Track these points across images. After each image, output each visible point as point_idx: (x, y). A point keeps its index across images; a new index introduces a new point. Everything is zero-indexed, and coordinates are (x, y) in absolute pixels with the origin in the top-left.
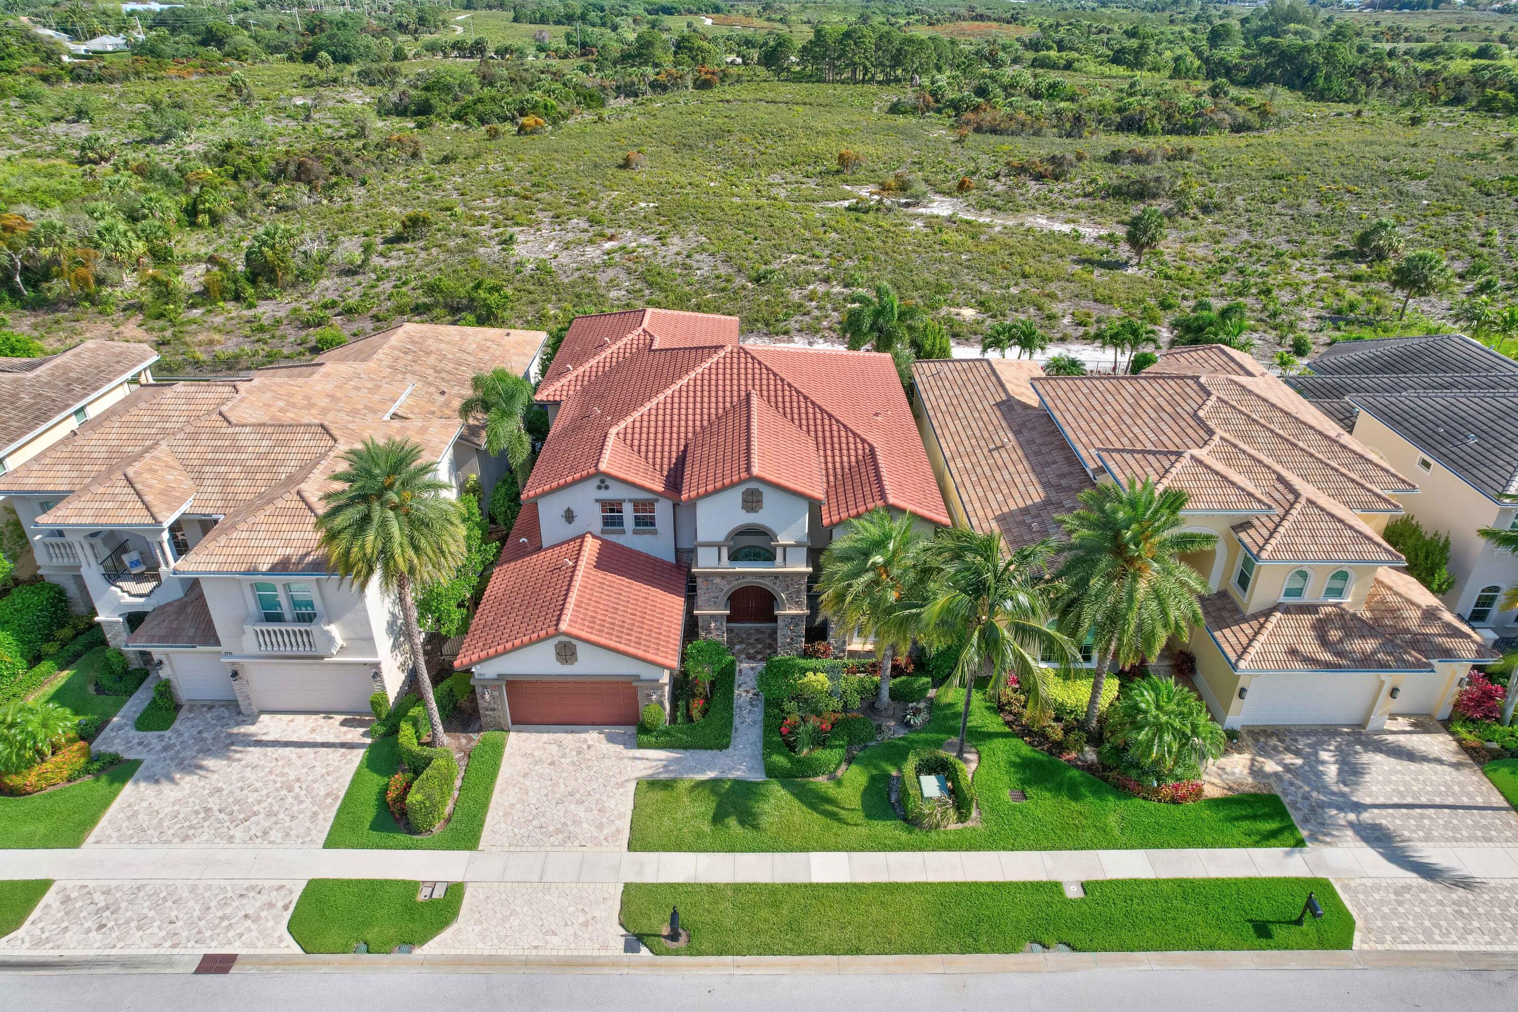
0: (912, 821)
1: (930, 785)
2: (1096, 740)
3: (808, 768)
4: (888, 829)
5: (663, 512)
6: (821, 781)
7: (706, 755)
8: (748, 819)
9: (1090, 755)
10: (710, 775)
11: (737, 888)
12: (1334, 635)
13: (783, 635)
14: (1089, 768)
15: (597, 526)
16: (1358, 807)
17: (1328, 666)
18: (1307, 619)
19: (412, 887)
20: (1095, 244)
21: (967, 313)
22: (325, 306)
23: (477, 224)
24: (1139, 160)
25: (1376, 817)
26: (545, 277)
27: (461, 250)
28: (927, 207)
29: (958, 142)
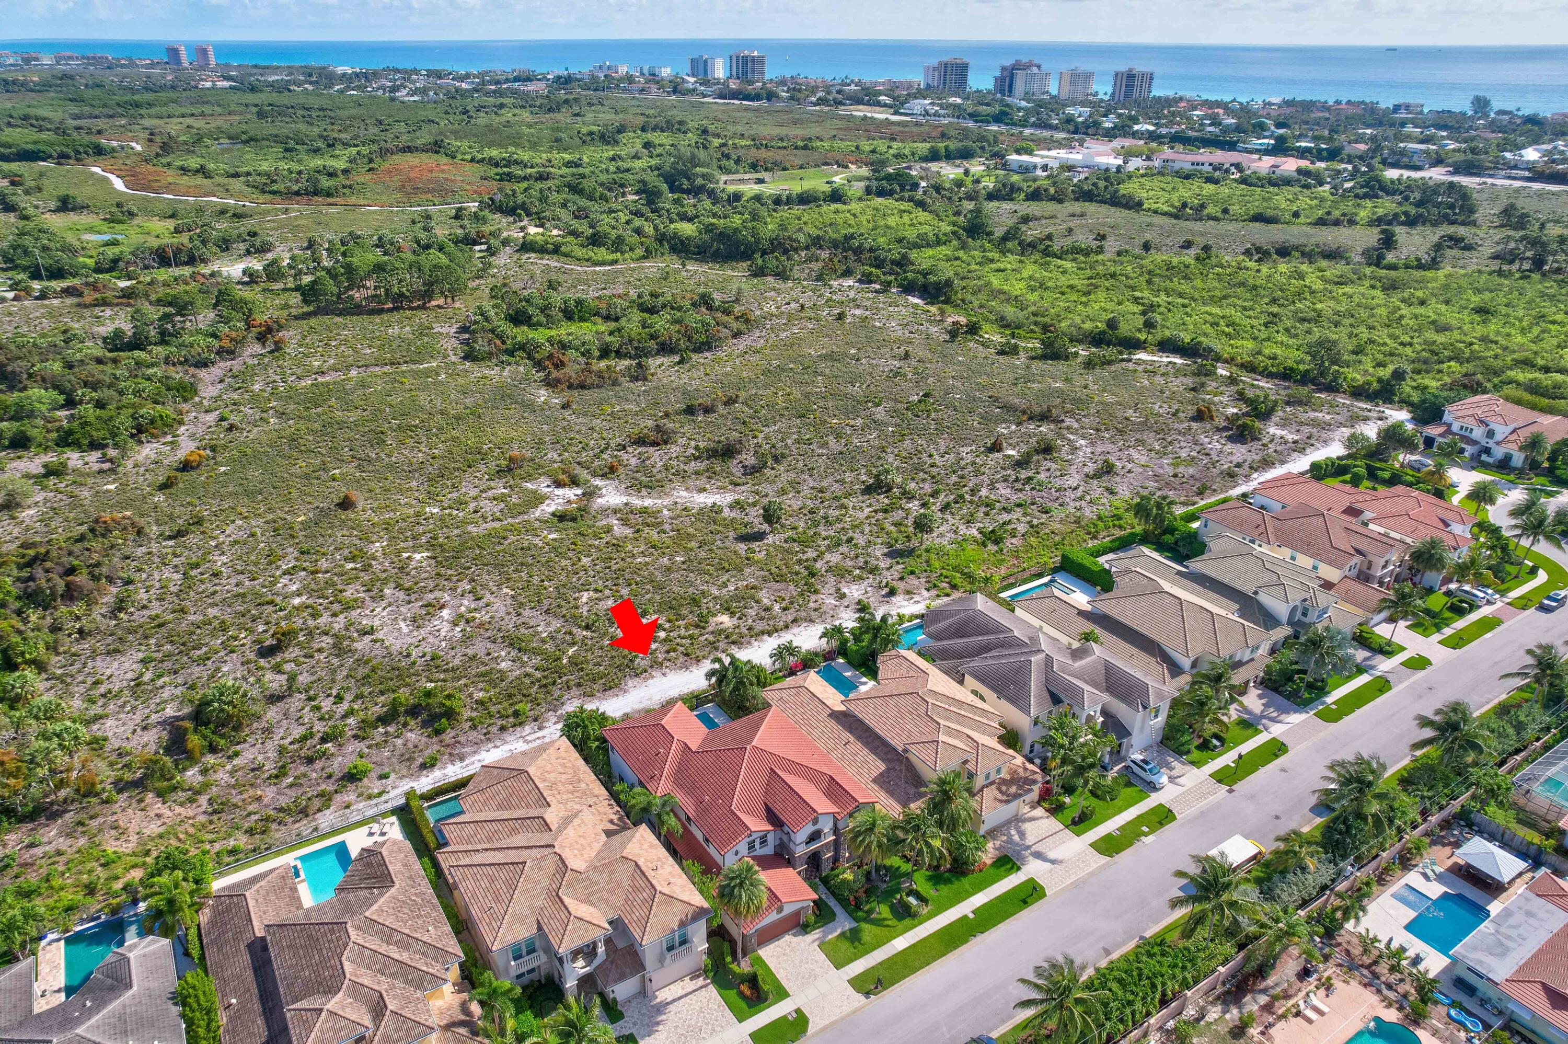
0: (914, 916)
1: (912, 900)
3: (870, 913)
6: (876, 917)
7: (833, 925)
8: (864, 942)
9: (947, 866)
10: (839, 931)
11: (881, 964)
12: (1003, 789)
13: (824, 866)
14: (950, 871)
16: (1029, 847)
17: (1005, 801)
18: (994, 787)
19: (784, 1018)
20: (733, 515)
21: (725, 620)
22: (304, 738)
23: (314, 616)
24: (708, 410)
25: (1034, 848)
26: (438, 662)
27: (339, 650)
28: (601, 496)
29: (566, 406)
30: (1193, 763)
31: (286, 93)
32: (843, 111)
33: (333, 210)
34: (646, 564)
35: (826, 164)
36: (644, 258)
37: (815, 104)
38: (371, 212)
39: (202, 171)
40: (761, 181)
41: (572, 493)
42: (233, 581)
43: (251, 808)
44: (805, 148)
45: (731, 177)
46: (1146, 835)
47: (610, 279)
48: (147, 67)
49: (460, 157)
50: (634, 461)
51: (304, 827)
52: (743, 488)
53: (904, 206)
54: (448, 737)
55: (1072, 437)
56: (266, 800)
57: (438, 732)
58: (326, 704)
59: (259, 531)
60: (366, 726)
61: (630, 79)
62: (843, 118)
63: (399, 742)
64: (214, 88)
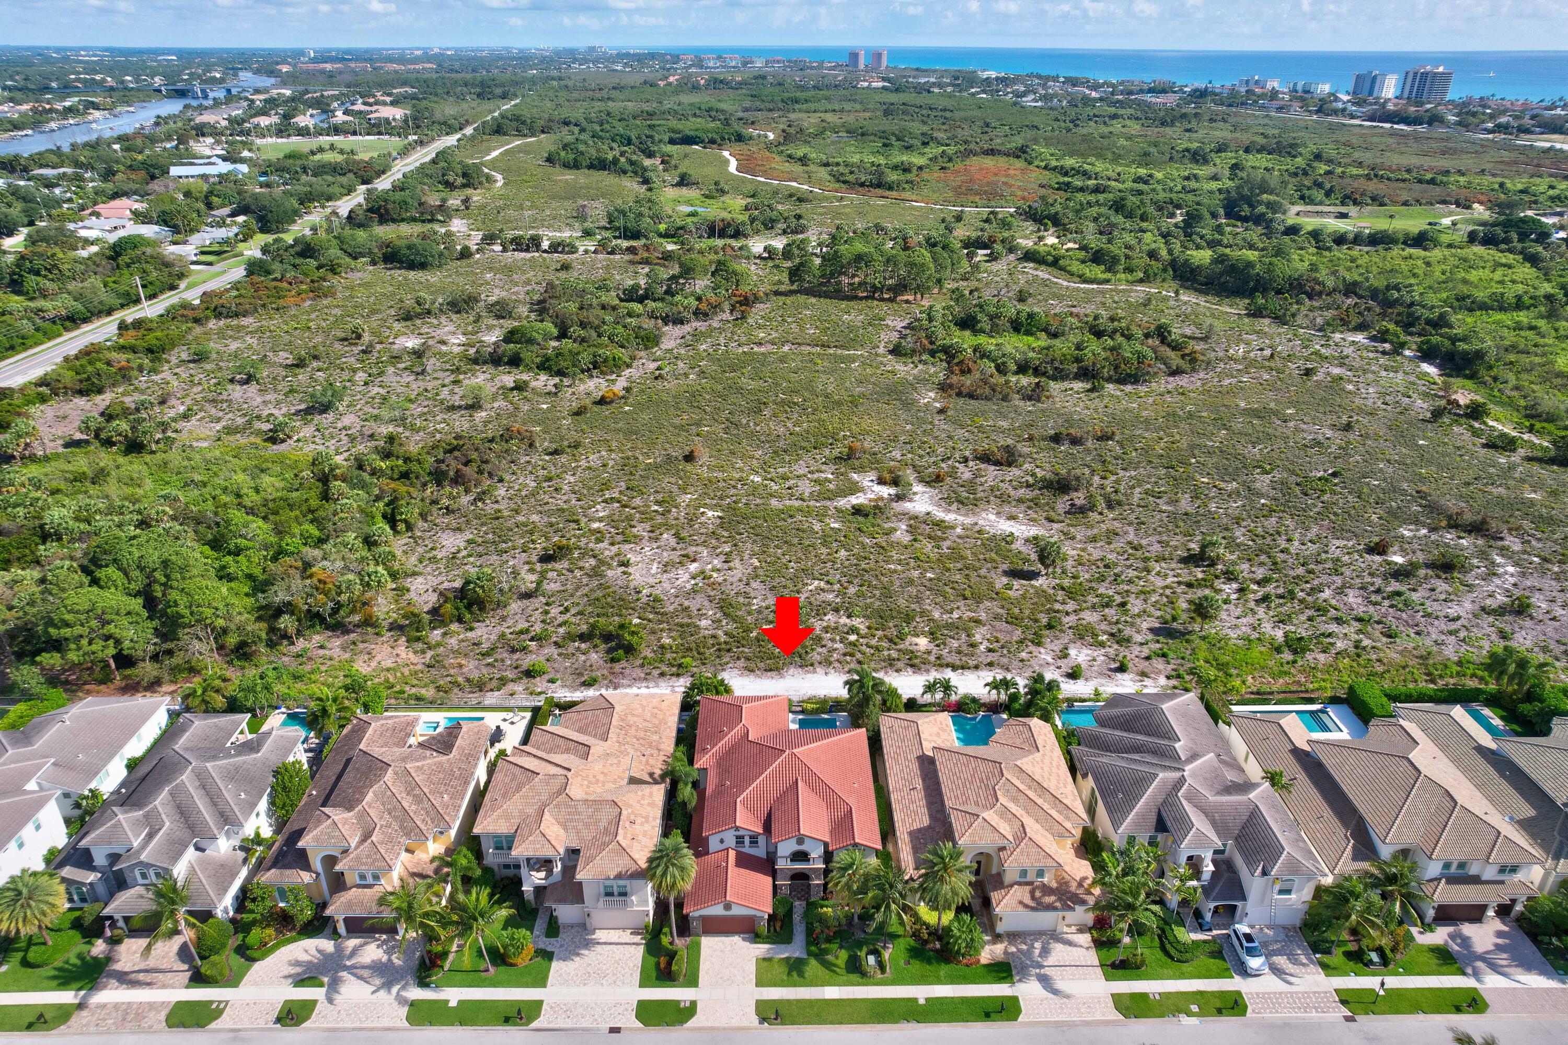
0: (864, 974)
1: (871, 959)
2: (940, 939)
3: (826, 952)
4: (854, 977)
5: (762, 840)
6: (830, 958)
7: (782, 946)
8: (801, 974)
9: (938, 946)
10: (786, 954)
11: (798, 1001)
12: (1038, 894)
13: (813, 891)
14: (936, 951)
15: (733, 845)
16: (1041, 966)
17: (1033, 909)
18: (1028, 888)
19: (678, 1002)
20: (1023, 549)
21: (923, 643)
22: (521, 632)
23: (599, 541)
24: (1075, 441)
25: (1046, 971)
26: (657, 605)
27: (595, 573)
28: (911, 500)
29: (941, 411)
30: (1324, 966)
31: (925, 94)
32: (1523, 141)
33: (881, 202)
34: (895, 571)
35: (1444, 202)
36: (1141, 281)
37: (1490, 132)
38: (913, 208)
39: (803, 161)
40: (1343, 216)
41: (886, 491)
42: (565, 498)
43: (452, 672)
44: (1432, 181)
45: (1309, 208)
46: (1189, 1014)
47: (1088, 297)
48: (830, 69)
49: (1036, 163)
50: (967, 475)
51: (474, 699)
52: (1055, 526)
53: (1510, 258)
54: (617, 667)
55: (1499, 560)
56: (465, 670)
57: (613, 660)
58: (554, 611)
59: (611, 463)
60: (571, 637)
61: (1274, 94)
62: (1517, 148)
63: (583, 658)
64: (868, 88)
